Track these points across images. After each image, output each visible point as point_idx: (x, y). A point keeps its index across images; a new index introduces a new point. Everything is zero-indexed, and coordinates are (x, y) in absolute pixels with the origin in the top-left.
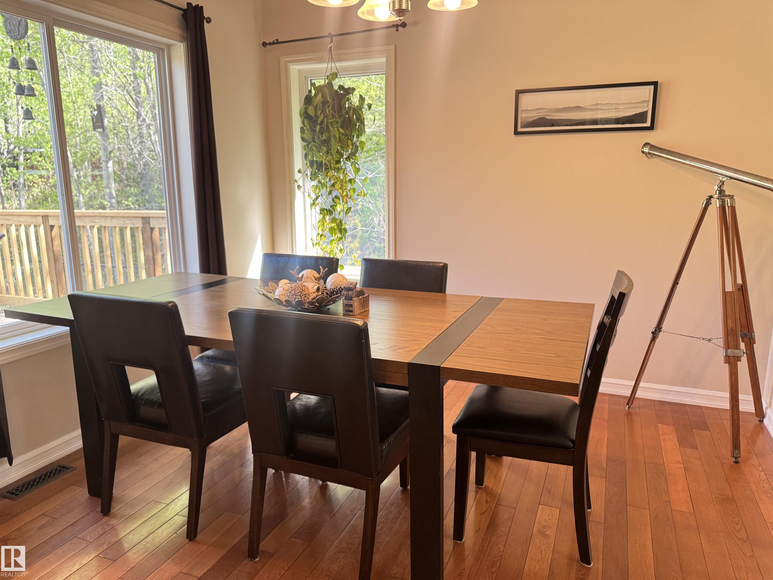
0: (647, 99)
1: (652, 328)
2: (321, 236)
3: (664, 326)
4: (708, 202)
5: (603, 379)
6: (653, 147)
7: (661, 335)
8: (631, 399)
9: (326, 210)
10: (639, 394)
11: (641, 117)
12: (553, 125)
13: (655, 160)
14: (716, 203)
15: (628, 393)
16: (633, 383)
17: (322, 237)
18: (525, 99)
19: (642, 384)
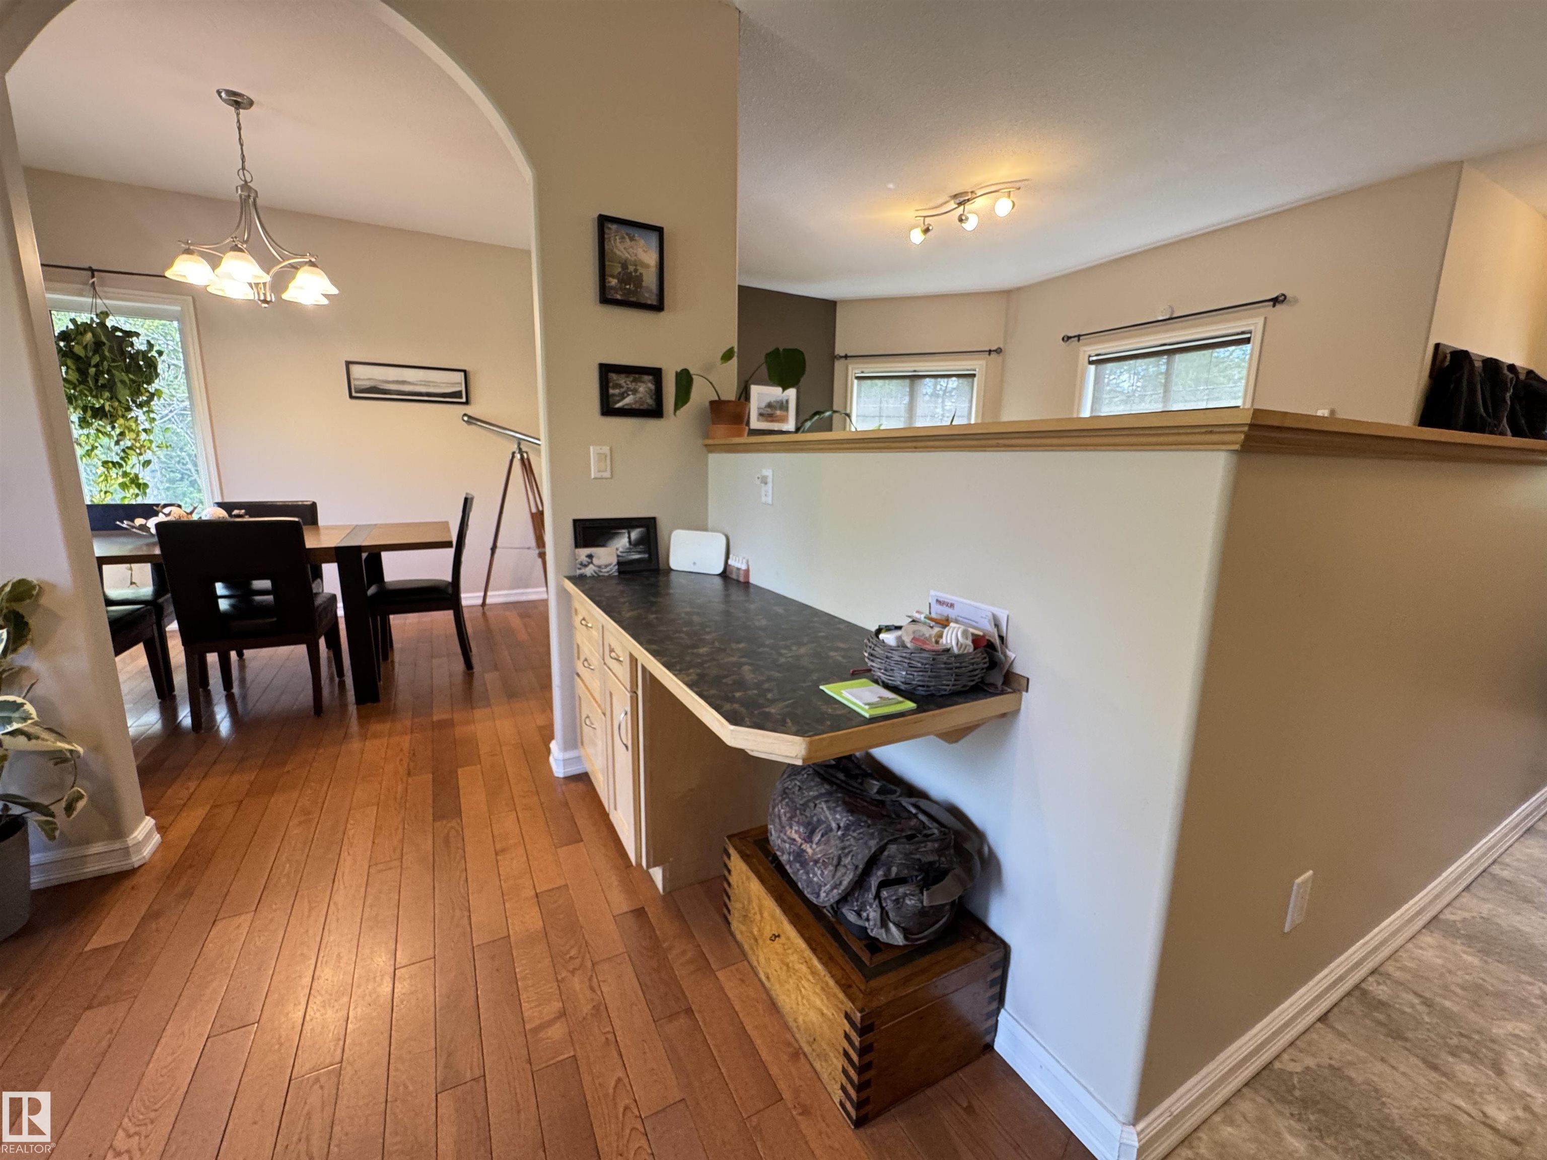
0: (460, 381)
1: (491, 544)
2: (106, 492)
3: (499, 544)
4: (513, 457)
5: (463, 595)
6: (470, 417)
7: (498, 551)
8: (484, 604)
9: (112, 463)
10: (488, 601)
11: (458, 394)
12: (385, 393)
13: (473, 427)
14: (518, 456)
15: (480, 601)
16: (482, 594)
17: (108, 494)
18: (354, 369)
19: (489, 593)
